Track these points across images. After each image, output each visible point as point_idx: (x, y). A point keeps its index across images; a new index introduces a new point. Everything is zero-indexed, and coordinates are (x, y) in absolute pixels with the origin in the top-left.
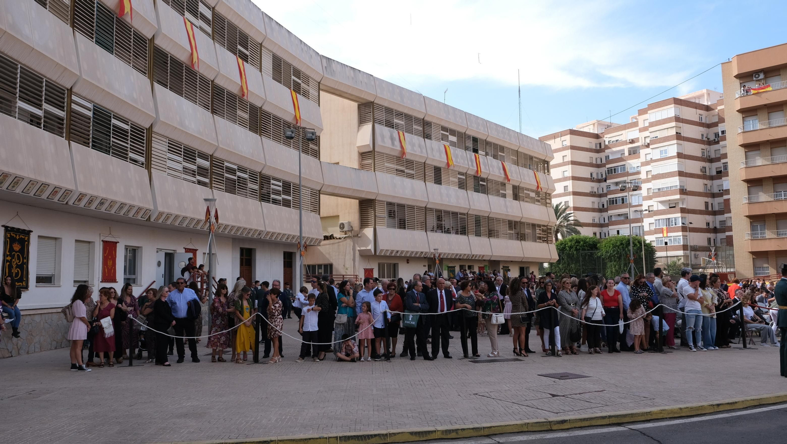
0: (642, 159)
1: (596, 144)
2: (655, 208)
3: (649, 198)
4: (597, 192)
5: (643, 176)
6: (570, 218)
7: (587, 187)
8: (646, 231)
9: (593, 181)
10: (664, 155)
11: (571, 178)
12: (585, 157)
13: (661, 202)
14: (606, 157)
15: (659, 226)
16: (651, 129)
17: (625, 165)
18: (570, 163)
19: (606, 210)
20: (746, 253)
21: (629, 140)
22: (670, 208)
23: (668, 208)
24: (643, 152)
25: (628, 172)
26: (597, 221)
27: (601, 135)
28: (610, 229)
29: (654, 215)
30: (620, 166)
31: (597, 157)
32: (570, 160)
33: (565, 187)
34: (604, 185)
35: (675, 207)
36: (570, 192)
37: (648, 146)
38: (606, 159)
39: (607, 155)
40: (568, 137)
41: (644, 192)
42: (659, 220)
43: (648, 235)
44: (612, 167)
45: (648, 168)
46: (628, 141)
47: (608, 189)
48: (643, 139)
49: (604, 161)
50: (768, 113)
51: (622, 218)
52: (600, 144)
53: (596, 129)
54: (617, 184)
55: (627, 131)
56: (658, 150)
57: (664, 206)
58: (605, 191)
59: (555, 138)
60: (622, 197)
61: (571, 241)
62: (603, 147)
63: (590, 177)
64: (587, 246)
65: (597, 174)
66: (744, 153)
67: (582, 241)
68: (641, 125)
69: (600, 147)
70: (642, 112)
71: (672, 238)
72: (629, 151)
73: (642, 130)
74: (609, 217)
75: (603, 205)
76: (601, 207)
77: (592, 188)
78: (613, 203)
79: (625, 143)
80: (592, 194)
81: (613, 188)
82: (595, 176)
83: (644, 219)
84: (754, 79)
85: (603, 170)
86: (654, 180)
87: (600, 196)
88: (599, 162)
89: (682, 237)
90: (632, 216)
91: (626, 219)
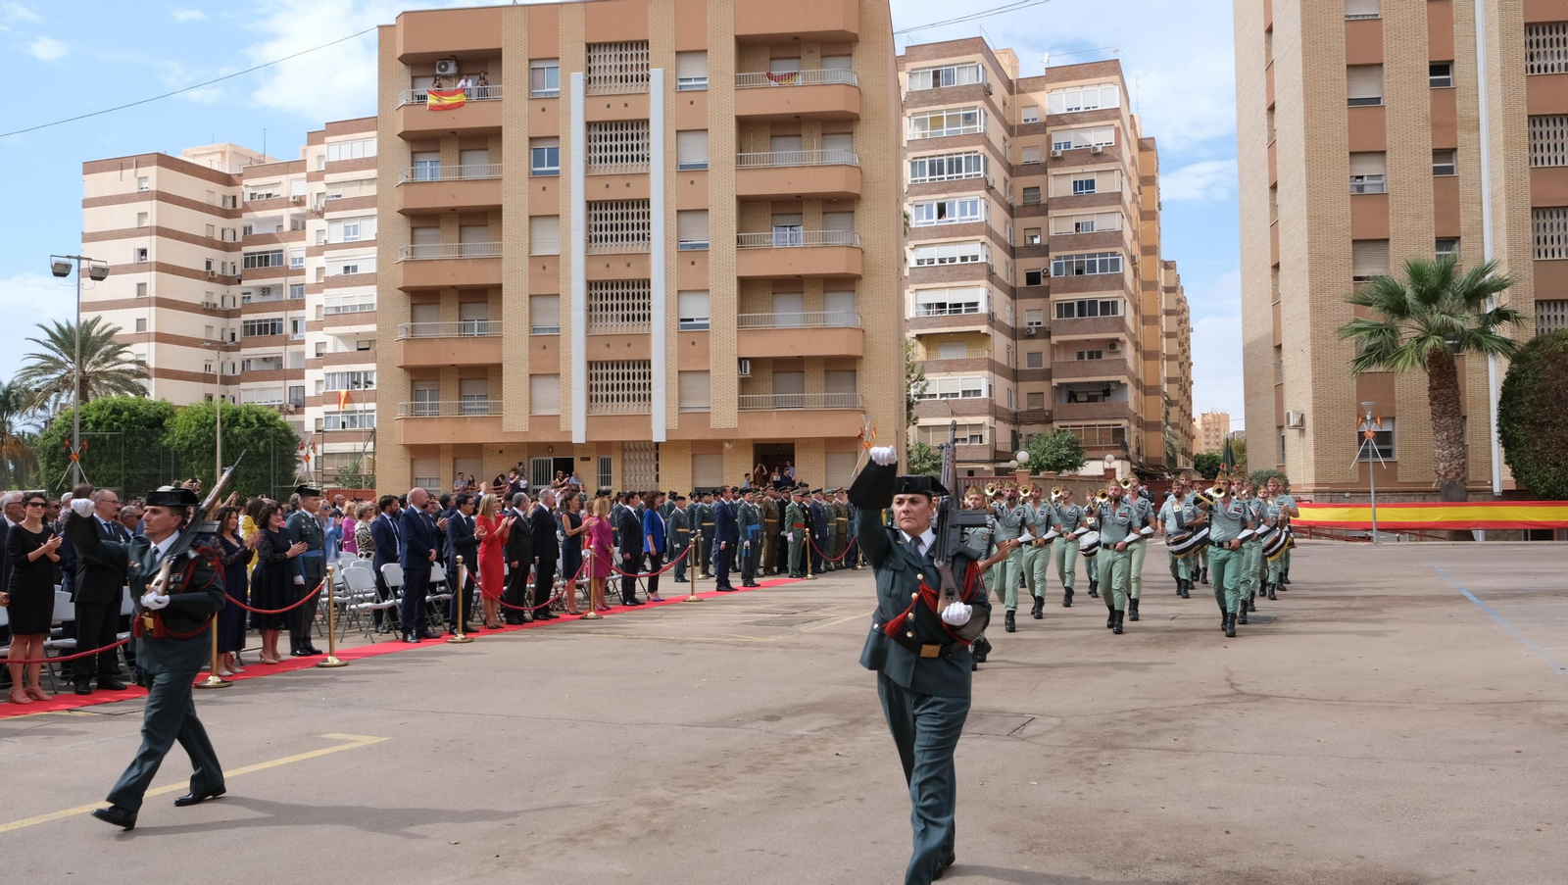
0: (311, 239)
1: (224, 197)
2: (329, 349)
3: (317, 326)
4: (219, 306)
5: (310, 278)
6: (120, 356)
7: (196, 291)
8: (309, 398)
9: (211, 280)
10: (351, 236)
11: (154, 266)
12: (195, 223)
13: (342, 337)
14: (245, 228)
15: (334, 388)
16: (330, 178)
17: (282, 251)
18: (154, 231)
19: (237, 348)
20: (400, 447)
21: (294, 197)
22: (359, 349)
23: (355, 350)
24: (313, 225)
25: (288, 267)
26: (215, 369)
27: (236, 179)
28: (244, 390)
29: (325, 364)
30: (272, 252)
31: (226, 227)
32: (154, 224)
33: (139, 285)
34: (236, 290)
35: (368, 349)
36: (150, 298)
37: (320, 214)
38: (245, 233)
39: (247, 224)
40: (152, 172)
41: (309, 314)
42: (334, 374)
43: (312, 405)
44: (255, 253)
45: (319, 261)
46: (291, 200)
47: (246, 301)
48: (315, 196)
49: (239, 239)
50: (461, 151)
51: (272, 367)
52: (234, 198)
53: (227, 163)
54: (266, 291)
55: (291, 176)
56: (340, 227)
57: (347, 345)
58: (238, 305)
59: (122, 169)
60: (272, 320)
61: (101, 408)
62: (239, 205)
63: (204, 269)
64: (137, 422)
65: (223, 264)
66: (410, 230)
67: (129, 409)
68: (312, 166)
69: (234, 205)
70: (315, 138)
71: (358, 414)
72: (292, 220)
73: (314, 177)
74: (243, 362)
75: (233, 335)
76: (227, 338)
77: (209, 294)
78: (253, 333)
79: (284, 203)
80: (209, 310)
81: (255, 298)
82: (216, 268)
83: (307, 372)
84: (438, 72)
85: (237, 258)
86: (330, 288)
87: (228, 314)
88: (229, 239)
89: (375, 414)
90: (288, 365)
91: (274, 369)
